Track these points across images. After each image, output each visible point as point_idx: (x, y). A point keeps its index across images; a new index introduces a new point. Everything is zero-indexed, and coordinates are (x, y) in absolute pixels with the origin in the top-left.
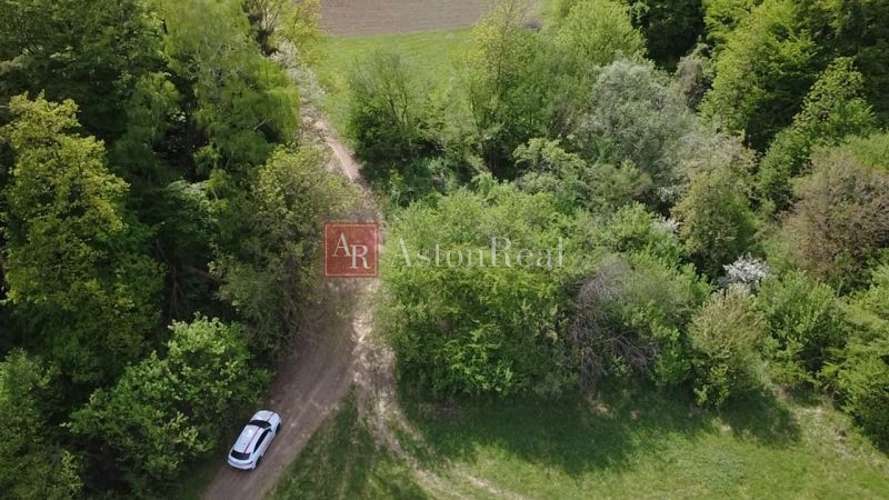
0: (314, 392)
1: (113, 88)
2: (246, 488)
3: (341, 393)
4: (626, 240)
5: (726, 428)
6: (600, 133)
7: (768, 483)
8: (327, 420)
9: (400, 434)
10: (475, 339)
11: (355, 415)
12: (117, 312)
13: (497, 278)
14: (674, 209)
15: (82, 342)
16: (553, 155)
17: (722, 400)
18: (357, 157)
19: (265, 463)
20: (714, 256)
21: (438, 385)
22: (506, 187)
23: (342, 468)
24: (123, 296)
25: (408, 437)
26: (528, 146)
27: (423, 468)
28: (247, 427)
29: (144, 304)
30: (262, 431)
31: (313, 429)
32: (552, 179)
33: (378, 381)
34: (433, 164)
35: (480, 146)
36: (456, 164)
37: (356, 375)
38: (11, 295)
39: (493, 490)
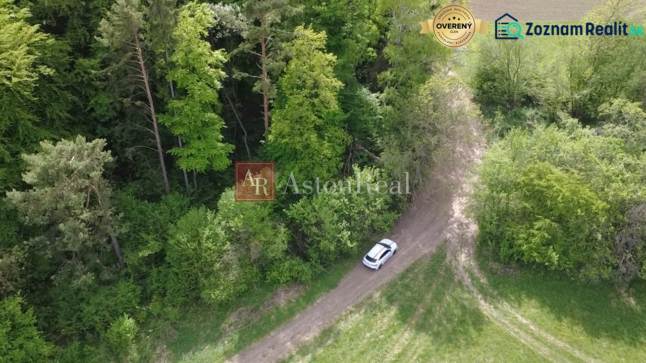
0: (424, 235)
1: (340, 31)
2: (370, 279)
3: (437, 242)
8: (426, 255)
9: (472, 275)
10: (536, 227)
11: (444, 257)
12: (322, 157)
13: (563, 190)
19: (384, 269)
21: (504, 251)
22: (587, 130)
23: (431, 285)
24: (327, 149)
25: (478, 279)
26: (611, 104)
27: (485, 300)
28: (377, 245)
30: (386, 249)
31: (417, 258)
32: (627, 130)
33: (463, 242)
34: (529, 112)
35: (570, 105)
36: (547, 115)
37: (449, 235)
38: (270, 137)
39: (532, 327)
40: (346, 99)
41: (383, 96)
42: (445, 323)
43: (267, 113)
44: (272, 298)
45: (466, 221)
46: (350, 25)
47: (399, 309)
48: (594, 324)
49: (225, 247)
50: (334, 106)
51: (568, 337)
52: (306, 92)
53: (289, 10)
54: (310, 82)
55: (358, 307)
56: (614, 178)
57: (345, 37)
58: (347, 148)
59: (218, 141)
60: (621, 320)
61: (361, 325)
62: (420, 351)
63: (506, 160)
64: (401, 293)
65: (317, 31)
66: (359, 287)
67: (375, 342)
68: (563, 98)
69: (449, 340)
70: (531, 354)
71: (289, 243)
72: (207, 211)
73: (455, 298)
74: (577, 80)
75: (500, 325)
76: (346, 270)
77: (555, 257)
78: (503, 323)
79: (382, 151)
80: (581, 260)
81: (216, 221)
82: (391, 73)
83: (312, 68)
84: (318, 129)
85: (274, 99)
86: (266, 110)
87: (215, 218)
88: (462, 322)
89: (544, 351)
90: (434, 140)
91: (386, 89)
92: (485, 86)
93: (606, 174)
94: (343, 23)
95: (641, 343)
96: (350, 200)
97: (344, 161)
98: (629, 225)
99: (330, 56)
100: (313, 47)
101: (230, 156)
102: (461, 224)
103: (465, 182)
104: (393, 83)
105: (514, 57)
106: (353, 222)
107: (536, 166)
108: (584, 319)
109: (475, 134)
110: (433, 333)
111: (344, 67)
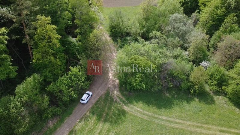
0: (101, 87)
1: (56, 15)
2: (84, 108)
3: (106, 89)
4: (176, 56)
5: (197, 100)
6: (170, 31)
7: (207, 112)
8: (102, 95)
9: (119, 98)
10: (137, 77)
11: (109, 94)
12: (57, 65)
13: (143, 64)
14: (188, 49)
15: (49, 72)
16: (159, 35)
17: (197, 93)
18: (110, 36)
19: (89, 103)
20: (197, 61)
21: (128, 87)
22: (147, 43)
23: (106, 105)
24: (59, 62)
25: (122, 99)
26: (152, 33)
27: (125, 105)
28: (85, 94)
29: (63, 64)
30: (88, 95)
31: (100, 96)
32: (158, 41)
33: (115, 87)
34: (129, 38)
35: (141, 34)
36: (134, 38)
37: (110, 85)
38: (34, 61)
39: (141, 111)
40: (63, 42)
41: (77, 39)
42: (113, 116)
43: (30, 51)
44: (46, 125)
45: (114, 79)
46: (59, 13)
47: (97, 116)
48: (159, 105)
49: (21, 110)
50: (59, 45)
51: (152, 111)
52: (46, 41)
53: (33, 9)
54: (47, 37)
55: (81, 119)
56: (157, 57)
57: (58, 18)
58: (67, 60)
59: (10, 66)
60: (166, 102)
61: (84, 126)
62: (107, 129)
63: (124, 56)
64: (96, 110)
65: (46, 16)
66: (80, 112)
67: (90, 130)
68: (138, 32)
69: (116, 122)
70: (142, 120)
71: (49, 101)
72: (10, 96)
73: (115, 107)
74: (141, 26)
75: (131, 112)
76: (75, 106)
77: (144, 86)
78: (132, 112)
79: (80, 59)
80: (152, 85)
81: (15, 100)
82: (79, 30)
83: (47, 31)
84: (54, 55)
85: (33, 45)
86: (30, 50)
87: (14, 98)
88: (119, 115)
89: (146, 118)
90: (98, 53)
91: (78, 36)
92: (113, 31)
93: (155, 56)
94: (57, 12)
95: (173, 107)
96: (71, 80)
97: (66, 65)
98: (164, 71)
99: (54, 26)
100: (46, 23)
101: (17, 71)
102: (113, 81)
103: (112, 66)
104: (80, 33)
105: (120, 20)
106: (74, 88)
107: (134, 57)
108: (156, 104)
109: (112, 48)
110: (110, 122)
111: (60, 29)
